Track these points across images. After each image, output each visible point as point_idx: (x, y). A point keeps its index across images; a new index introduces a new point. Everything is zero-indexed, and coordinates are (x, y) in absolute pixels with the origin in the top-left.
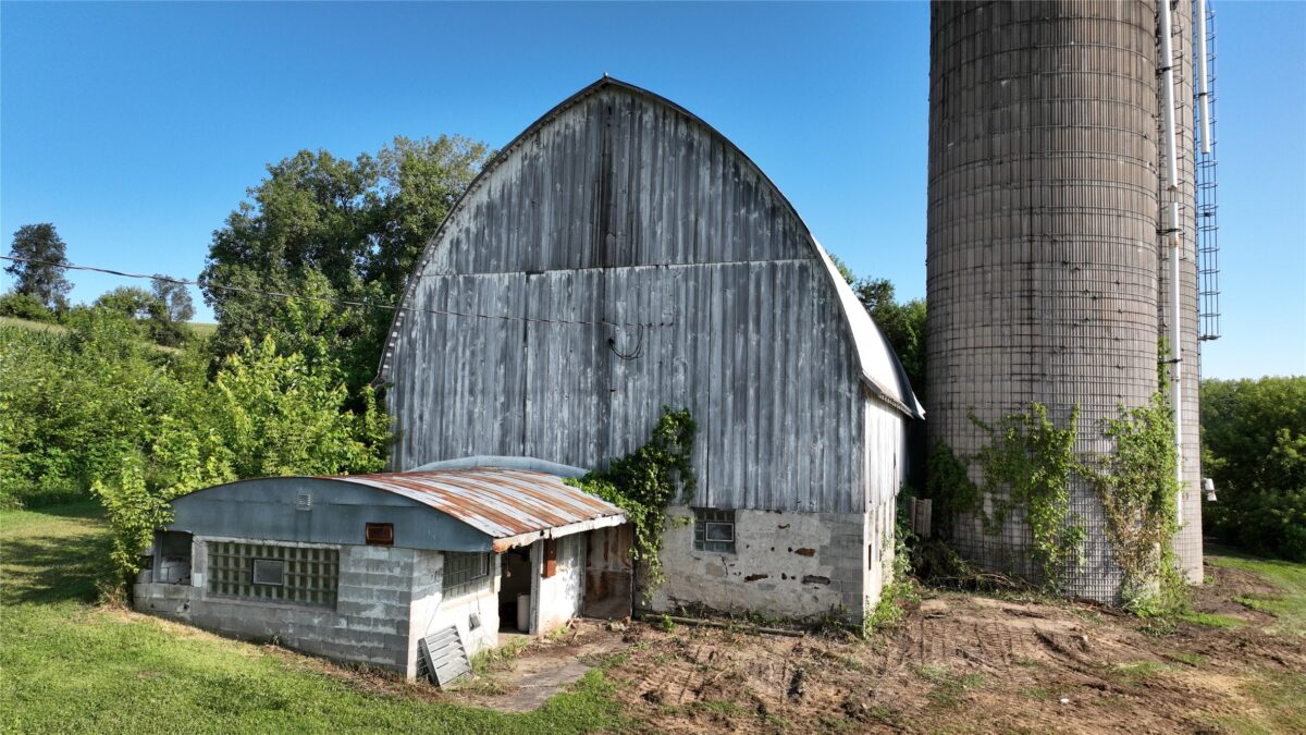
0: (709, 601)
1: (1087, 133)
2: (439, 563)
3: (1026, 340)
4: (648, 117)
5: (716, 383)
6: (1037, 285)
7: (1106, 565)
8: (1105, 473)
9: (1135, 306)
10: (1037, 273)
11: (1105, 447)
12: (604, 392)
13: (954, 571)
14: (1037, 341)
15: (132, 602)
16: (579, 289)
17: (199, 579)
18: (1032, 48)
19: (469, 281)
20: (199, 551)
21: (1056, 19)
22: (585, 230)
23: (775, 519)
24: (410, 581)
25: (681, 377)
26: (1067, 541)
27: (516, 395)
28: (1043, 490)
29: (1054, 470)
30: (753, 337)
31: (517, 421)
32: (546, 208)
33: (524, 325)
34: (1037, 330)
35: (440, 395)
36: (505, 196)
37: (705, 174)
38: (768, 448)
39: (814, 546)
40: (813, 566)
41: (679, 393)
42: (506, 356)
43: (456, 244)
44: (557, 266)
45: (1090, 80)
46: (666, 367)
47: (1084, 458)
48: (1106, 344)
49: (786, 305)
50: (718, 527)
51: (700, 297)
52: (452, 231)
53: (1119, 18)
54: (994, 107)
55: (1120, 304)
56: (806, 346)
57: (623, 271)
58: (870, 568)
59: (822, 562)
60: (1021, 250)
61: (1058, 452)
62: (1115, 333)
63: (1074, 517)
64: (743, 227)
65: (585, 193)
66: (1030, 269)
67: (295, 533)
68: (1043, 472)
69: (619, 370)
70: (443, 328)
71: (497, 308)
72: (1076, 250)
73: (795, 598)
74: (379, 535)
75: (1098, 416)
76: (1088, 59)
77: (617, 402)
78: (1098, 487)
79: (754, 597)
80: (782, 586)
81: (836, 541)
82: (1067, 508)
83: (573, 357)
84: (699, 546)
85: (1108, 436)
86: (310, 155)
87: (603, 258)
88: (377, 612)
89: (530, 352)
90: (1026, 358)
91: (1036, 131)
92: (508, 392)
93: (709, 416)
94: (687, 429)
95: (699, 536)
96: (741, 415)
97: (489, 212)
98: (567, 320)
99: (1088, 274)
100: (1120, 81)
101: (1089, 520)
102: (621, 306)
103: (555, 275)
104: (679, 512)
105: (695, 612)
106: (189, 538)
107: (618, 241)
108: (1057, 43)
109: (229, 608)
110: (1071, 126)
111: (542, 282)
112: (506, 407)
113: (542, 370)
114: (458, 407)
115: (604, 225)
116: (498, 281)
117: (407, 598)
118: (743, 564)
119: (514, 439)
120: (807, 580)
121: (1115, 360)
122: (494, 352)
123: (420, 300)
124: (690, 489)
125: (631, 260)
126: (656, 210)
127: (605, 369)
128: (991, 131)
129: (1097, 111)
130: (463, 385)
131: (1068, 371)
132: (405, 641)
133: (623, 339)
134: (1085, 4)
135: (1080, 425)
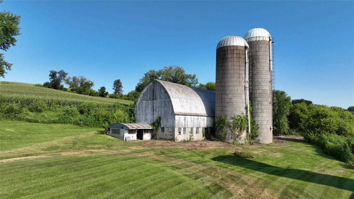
0: (162, 137)
1: (229, 75)
2: (128, 131)
3: (221, 105)
4: (157, 83)
5: (163, 113)
6: (223, 97)
7: (232, 138)
8: (232, 124)
9: (238, 100)
10: (223, 96)
11: (232, 121)
12: (153, 114)
13: (211, 138)
14: (223, 106)
15: (106, 134)
16: (151, 103)
17: (111, 132)
18: (222, 63)
19: (142, 102)
20: (111, 130)
21: (225, 58)
22: (152, 96)
23: (168, 128)
24: (124, 132)
26: (226, 134)
27: (146, 115)
28: (222, 127)
29: (224, 124)
30: (166, 108)
31: (146, 118)
32: (149, 94)
33: (147, 107)
34: (223, 104)
35: (139, 115)
36: (145, 92)
37: (162, 90)
38: (167, 121)
39: (171, 131)
41: (160, 115)
43: (141, 98)
44: (149, 100)
45: (230, 67)
46: (159, 112)
47: (228, 122)
48: (232, 106)
49: (169, 105)
50: (163, 129)
51: (162, 104)
52: (141, 96)
53: (235, 57)
54: (219, 71)
55: (234, 100)
56: (170, 109)
57: (155, 101)
58: (179, 134)
59: (172, 133)
60: (221, 92)
61: (224, 122)
62: (234, 104)
63: (227, 131)
64: (165, 96)
65: (152, 92)
66: (222, 95)
67: (117, 128)
68: (222, 124)
69: (155, 112)
70: (140, 107)
71: (144, 105)
72: (228, 92)
73: (169, 137)
74: (122, 128)
75: (231, 116)
76: (230, 64)
77: (154, 115)
78: (230, 127)
79: (166, 137)
80: (168, 136)
81: (173, 131)
82: (226, 129)
83: (151, 111)
84: (162, 131)
85: (232, 119)
86: (151, 71)
87: (153, 100)
88: (122, 135)
89: (147, 110)
90: (221, 108)
91: (223, 75)
92: (145, 115)
93: (162, 117)
94: (160, 119)
95: (162, 130)
96: (165, 117)
97: (144, 94)
98: (150, 106)
99: (229, 96)
100: (235, 67)
101: (229, 131)
102: (155, 105)
103: (149, 101)
104: (160, 128)
105: (161, 139)
106: (110, 128)
107: (154, 97)
108: (226, 62)
109: (113, 135)
110: (227, 74)
111: (148, 102)
112: (145, 116)
113: (148, 112)
114: (141, 116)
116: (144, 102)
117: (124, 133)
118: (165, 133)
119: (146, 120)
120: (170, 135)
121: (234, 108)
122: (144, 110)
123: (138, 104)
124: (160, 126)
125: (156, 100)
126: (158, 94)
127: (153, 112)
128: (218, 75)
129: (231, 71)
130: (141, 114)
131: (226, 110)
132: (124, 137)
133: (155, 109)
134: (229, 56)
135: (228, 117)
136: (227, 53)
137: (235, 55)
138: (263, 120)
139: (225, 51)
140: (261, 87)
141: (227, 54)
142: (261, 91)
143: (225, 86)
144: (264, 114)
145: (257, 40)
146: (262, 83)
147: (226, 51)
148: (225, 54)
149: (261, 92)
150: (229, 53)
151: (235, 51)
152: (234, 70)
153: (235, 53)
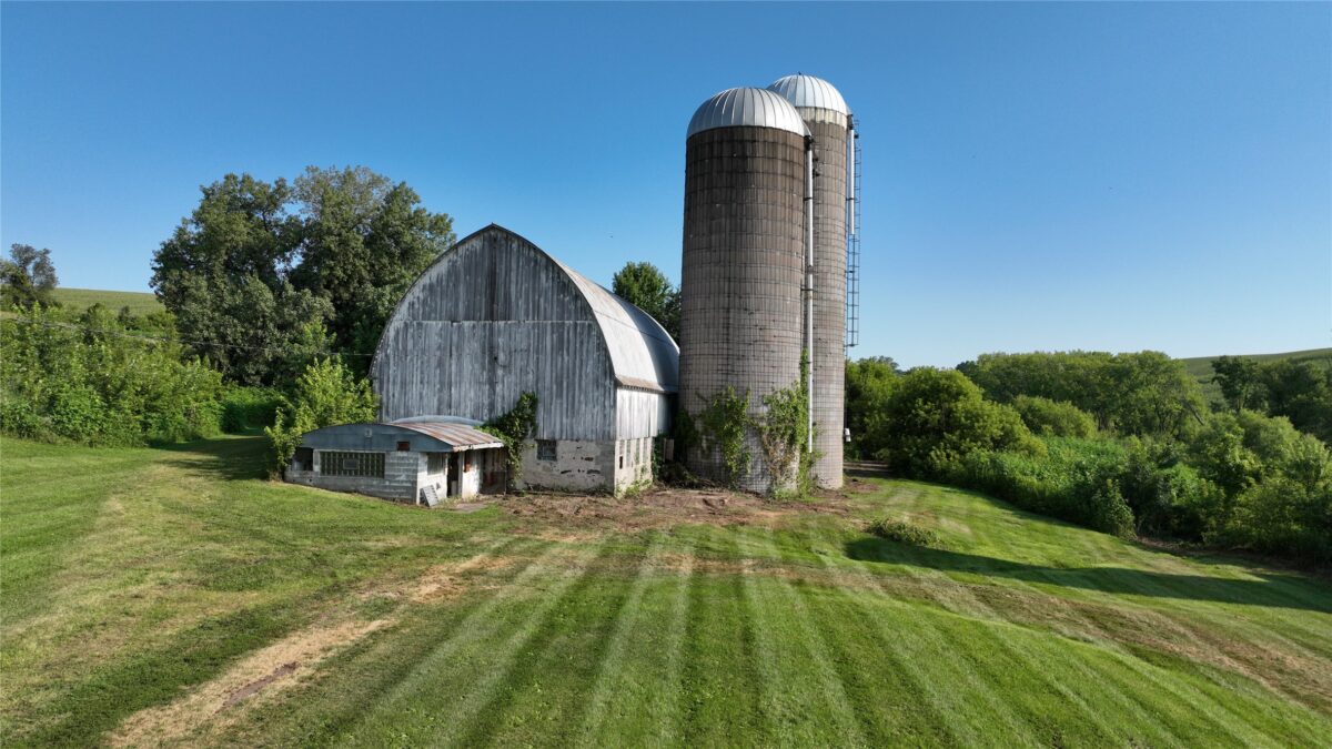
0: (544, 484)
1: (760, 237)
2: (426, 459)
3: (725, 352)
4: (515, 245)
5: (548, 379)
6: (731, 321)
7: (763, 473)
8: (763, 424)
9: (785, 333)
10: (731, 315)
11: (764, 410)
12: (492, 383)
13: (684, 478)
14: (731, 352)
15: (284, 479)
16: (479, 332)
17: (317, 468)
18: (732, 187)
19: (419, 325)
20: (317, 456)
21: (745, 172)
22: (482, 301)
23: (575, 444)
24: (417, 465)
25: (531, 376)
26: (742, 461)
27: (445, 384)
28: (731, 434)
29: (737, 423)
30: (566, 358)
31: (446, 397)
32: (462, 288)
33: (449, 349)
34: (731, 346)
35: (404, 384)
36: (439, 281)
37: (543, 276)
38: (573, 411)
39: (593, 456)
40: (592, 465)
41: (530, 384)
42: (440, 364)
43: (412, 305)
44: (467, 318)
45: (762, 207)
46: (524, 372)
47: (753, 417)
48: (766, 355)
49: (582, 343)
50: (548, 449)
51: (540, 338)
52: (410, 297)
53: (779, 172)
54: (712, 219)
55: (776, 333)
56: (591, 362)
57: (502, 323)
58: (621, 467)
59: (597, 464)
60: (724, 301)
61: (739, 413)
62: (772, 348)
63: (747, 447)
64: (561, 304)
65: (482, 281)
66: (728, 312)
67: (364, 447)
68: (731, 424)
69: (500, 372)
70: (405, 348)
71: (435, 340)
72: (752, 302)
73: (585, 481)
74: (403, 446)
75: (761, 394)
76: (761, 195)
77: (499, 388)
78: (759, 432)
79: (565, 481)
80: (578, 475)
81: (603, 454)
82: (744, 442)
83: (476, 366)
84: (539, 458)
85: (766, 404)
87: (491, 316)
88: (403, 478)
89: (454, 362)
90: (725, 362)
91: (733, 235)
92: (442, 383)
93: (544, 396)
94: (534, 402)
95: (539, 453)
96: (560, 395)
97: (431, 288)
98: (473, 347)
99: (758, 316)
100: (779, 208)
101: (756, 450)
102: (501, 340)
103: (466, 324)
104: (530, 442)
105: (537, 489)
106: (312, 450)
107: (499, 308)
108: (746, 185)
109: (331, 479)
110: (752, 233)
111: (459, 327)
112: (440, 390)
113: (460, 371)
114: (415, 390)
115: (492, 299)
116: (435, 325)
117: (416, 471)
118: (560, 465)
119: (445, 407)
120: (589, 472)
121: (771, 363)
122: (434, 362)
123: (394, 333)
124: (534, 434)
125: (506, 318)
126: (519, 292)
127: (492, 371)
128: (711, 233)
129: (766, 225)
130: (417, 378)
131: (746, 369)
132: (416, 488)
133: (502, 357)
134: (760, 164)
135: (751, 398)
136: (754, 151)
137: (780, 163)
138: (828, 406)
139: (742, 142)
140: (824, 289)
141: (753, 157)
142: (825, 304)
143: (743, 280)
144: (831, 386)
145: (818, 120)
146: (829, 275)
147: (749, 146)
148: (744, 157)
149: (825, 309)
150: (760, 153)
151: (780, 148)
152: (774, 220)
153: (780, 156)
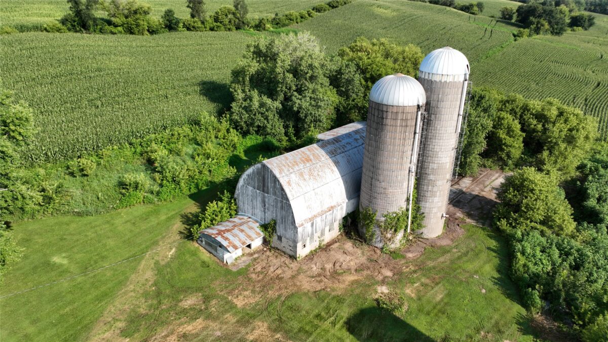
0: (279, 248)
1: (386, 153)
3: (370, 194)
5: (279, 217)
6: (373, 183)
7: (381, 241)
8: (383, 224)
9: (393, 191)
10: (373, 181)
11: (383, 219)
12: (265, 213)
13: (351, 234)
14: (372, 195)
15: (197, 243)
16: (261, 195)
17: (203, 243)
19: (246, 186)
20: (203, 240)
21: (382, 124)
22: (261, 185)
23: (286, 240)
24: (224, 253)
25: (274, 214)
26: (372, 236)
27: (254, 208)
28: (368, 225)
29: (371, 222)
30: (284, 212)
31: (254, 211)
32: (256, 179)
33: (254, 197)
34: (372, 193)
35: (243, 203)
36: (250, 174)
38: (285, 229)
39: (291, 246)
41: (274, 217)
42: (252, 201)
43: (244, 179)
44: (258, 189)
45: (388, 140)
46: (273, 212)
47: (378, 221)
48: (386, 199)
50: (280, 238)
51: (277, 203)
53: (398, 125)
55: (390, 191)
57: (266, 194)
58: (303, 248)
59: (292, 248)
60: (371, 175)
61: (372, 219)
62: (389, 196)
63: (375, 231)
65: (261, 179)
67: (213, 243)
68: (369, 221)
69: (267, 210)
70: (243, 192)
71: (250, 193)
72: (381, 178)
73: (289, 252)
74: (220, 247)
75: (382, 213)
76: (389, 135)
77: (266, 214)
78: (380, 226)
79: (284, 250)
80: (287, 249)
81: (294, 246)
82: (373, 228)
83: (261, 205)
84: (278, 240)
85: (384, 217)
87: (264, 191)
88: (221, 254)
89: (255, 202)
90: (370, 198)
91: (376, 149)
92: (252, 207)
93: (278, 222)
94: (275, 223)
96: (282, 223)
97: (248, 176)
98: (259, 199)
99: (383, 184)
100: (397, 141)
101: (378, 232)
102: (266, 200)
103: (258, 191)
105: (277, 249)
107: (266, 189)
108: (382, 130)
109: (207, 248)
110: (383, 150)
111: (256, 191)
112: (252, 209)
113: (257, 205)
114: (246, 206)
115: (264, 186)
116: (250, 188)
117: (224, 255)
118: (283, 244)
119: (254, 214)
120: (290, 250)
122: (250, 199)
123: (240, 187)
124: (276, 233)
125: (268, 193)
126: (271, 186)
127: (265, 209)
128: (369, 145)
129: (390, 147)
130: (246, 203)
131: (377, 202)
132: (224, 259)
133: (267, 205)
134: (389, 122)
135: (377, 214)
136: (387, 116)
137: (399, 121)
138: (432, 206)
139: (382, 111)
140: (436, 159)
141: (386, 118)
143: (378, 169)
145: (443, 81)
147: (385, 113)
148: (383, 118)
150: (389, 117)
151: (400, 115)
152: (394, 145)
153: (399, 118)
